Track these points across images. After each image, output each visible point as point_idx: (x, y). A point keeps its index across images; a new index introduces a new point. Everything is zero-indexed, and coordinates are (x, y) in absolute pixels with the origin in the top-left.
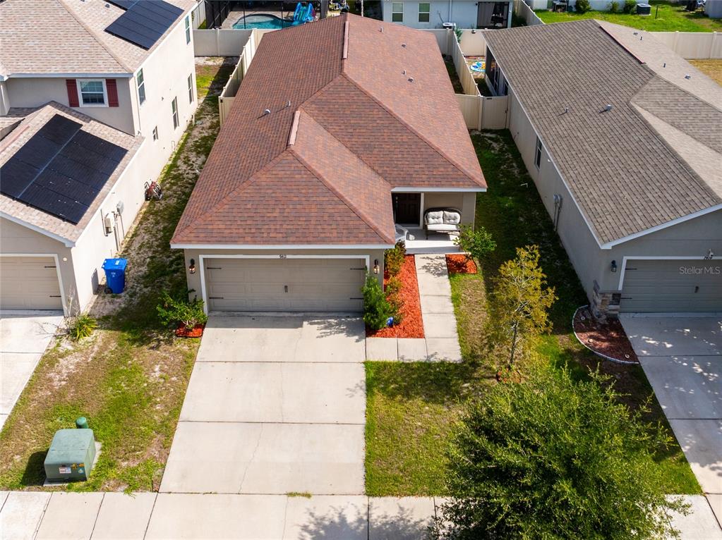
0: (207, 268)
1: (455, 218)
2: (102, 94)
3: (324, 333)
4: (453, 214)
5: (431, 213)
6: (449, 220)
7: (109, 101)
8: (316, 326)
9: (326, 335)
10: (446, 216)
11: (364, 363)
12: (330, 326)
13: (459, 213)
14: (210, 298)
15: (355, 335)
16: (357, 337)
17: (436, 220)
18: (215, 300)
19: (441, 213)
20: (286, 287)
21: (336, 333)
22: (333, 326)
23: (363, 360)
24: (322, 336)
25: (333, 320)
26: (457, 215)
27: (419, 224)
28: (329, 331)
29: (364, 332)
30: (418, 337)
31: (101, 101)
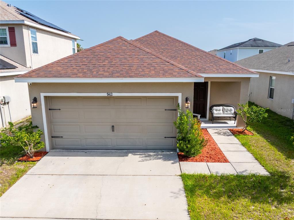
0: (49, 109)
1: (231, 110)
2: (6, 38)
3: (145, 159)
4: (229, 108)
5: (214, 107)
6: (227, 111)
7: (11, 42)
8: (139, 156)
9: (147, 160)
10: (224, 109)
11: (181, 176)
12: (150, 156)
13: (233, 107)
14: (52, 137)
15: (170, 160)
16: (172, 162)
17: (219, 112)
18: (57, 139)
19: (221, 108)
20: (113, 127)
21: (155, 159)
22: (152, 156)
23: (180, 174)
24: (144, 161)
25: (152, 153)
26: (232, 108)
27: (206, 118)
28: (149, 158)
29: (178, 159)
30: (224, 162)
31: (6, 43)
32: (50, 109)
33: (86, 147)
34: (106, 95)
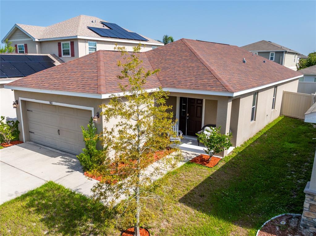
3: (59, 163)
7: (71, 53)
14: (29, 132)
21: (66, 165)
28: (63, 163)
32: (28, 110)
33: (46, 144)
34: (49, 103)
